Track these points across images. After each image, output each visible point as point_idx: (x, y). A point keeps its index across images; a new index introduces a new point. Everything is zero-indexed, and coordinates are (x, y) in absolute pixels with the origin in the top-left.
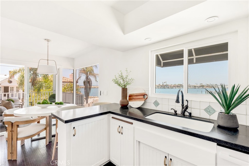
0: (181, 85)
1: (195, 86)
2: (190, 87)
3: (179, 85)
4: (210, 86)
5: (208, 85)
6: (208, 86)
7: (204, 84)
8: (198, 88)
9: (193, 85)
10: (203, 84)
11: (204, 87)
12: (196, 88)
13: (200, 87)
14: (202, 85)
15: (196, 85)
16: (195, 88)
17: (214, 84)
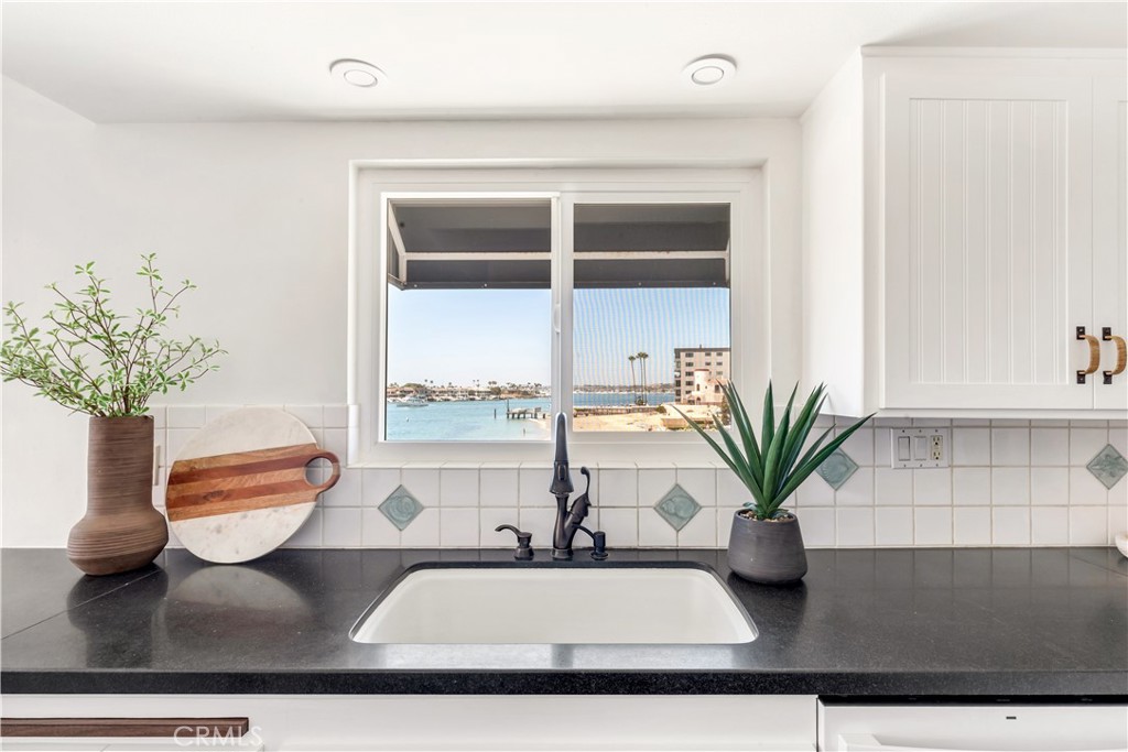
0: (419, 386)
1: (472, 393)
2: (454, 396)
3: (409, 385)
4: (519, 392)
5: (514, 386)
6: (512, 392)
7: (501, 384)
8: (483, 399)
9: (464, 387)
10: (499, 385)
11: (502, 396)
12: (477, 398)
13: (490, 393)
14: (494, 386)
15: (475, 389)
16: (473, 399)
17: (532, 384)
